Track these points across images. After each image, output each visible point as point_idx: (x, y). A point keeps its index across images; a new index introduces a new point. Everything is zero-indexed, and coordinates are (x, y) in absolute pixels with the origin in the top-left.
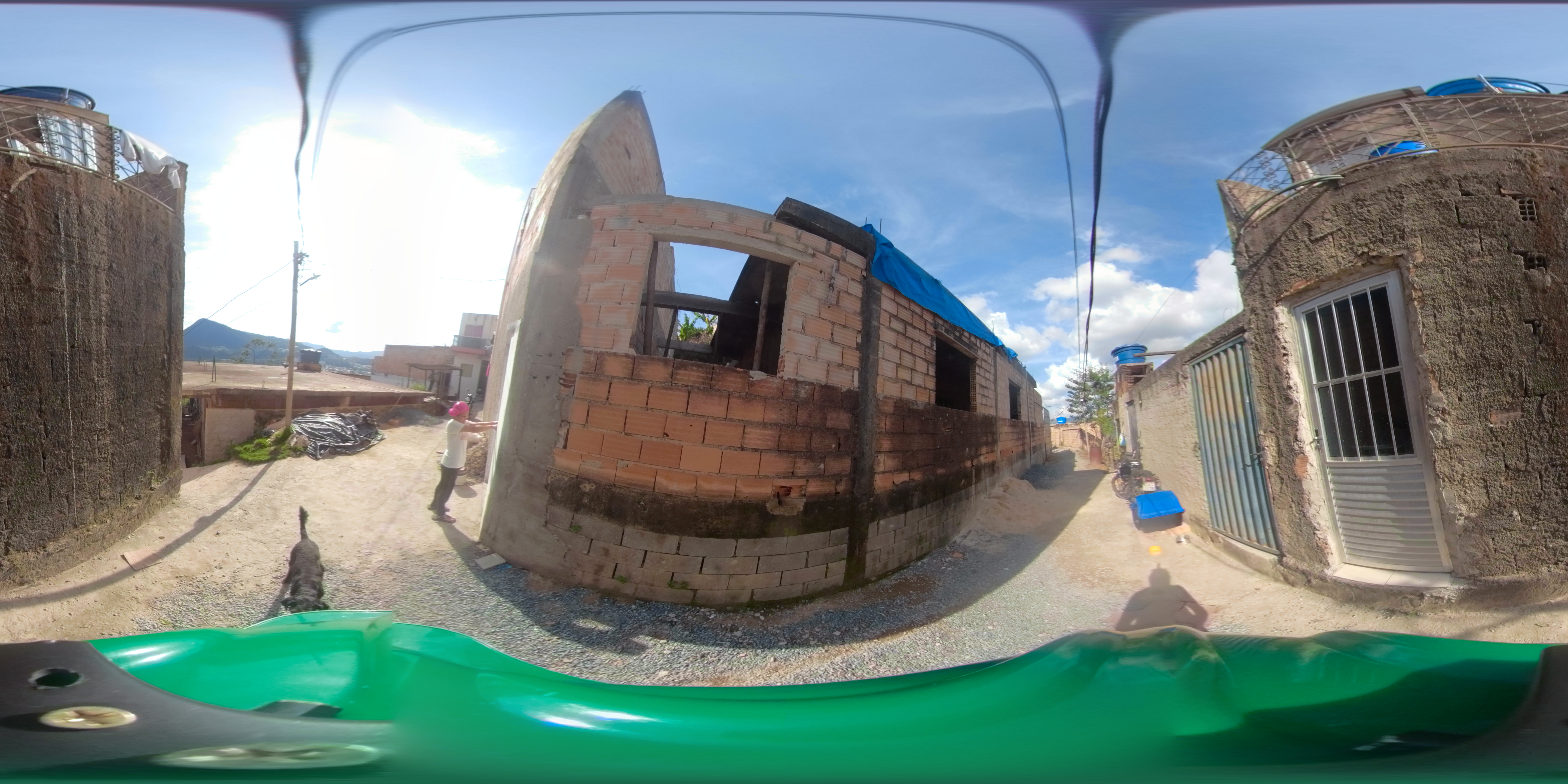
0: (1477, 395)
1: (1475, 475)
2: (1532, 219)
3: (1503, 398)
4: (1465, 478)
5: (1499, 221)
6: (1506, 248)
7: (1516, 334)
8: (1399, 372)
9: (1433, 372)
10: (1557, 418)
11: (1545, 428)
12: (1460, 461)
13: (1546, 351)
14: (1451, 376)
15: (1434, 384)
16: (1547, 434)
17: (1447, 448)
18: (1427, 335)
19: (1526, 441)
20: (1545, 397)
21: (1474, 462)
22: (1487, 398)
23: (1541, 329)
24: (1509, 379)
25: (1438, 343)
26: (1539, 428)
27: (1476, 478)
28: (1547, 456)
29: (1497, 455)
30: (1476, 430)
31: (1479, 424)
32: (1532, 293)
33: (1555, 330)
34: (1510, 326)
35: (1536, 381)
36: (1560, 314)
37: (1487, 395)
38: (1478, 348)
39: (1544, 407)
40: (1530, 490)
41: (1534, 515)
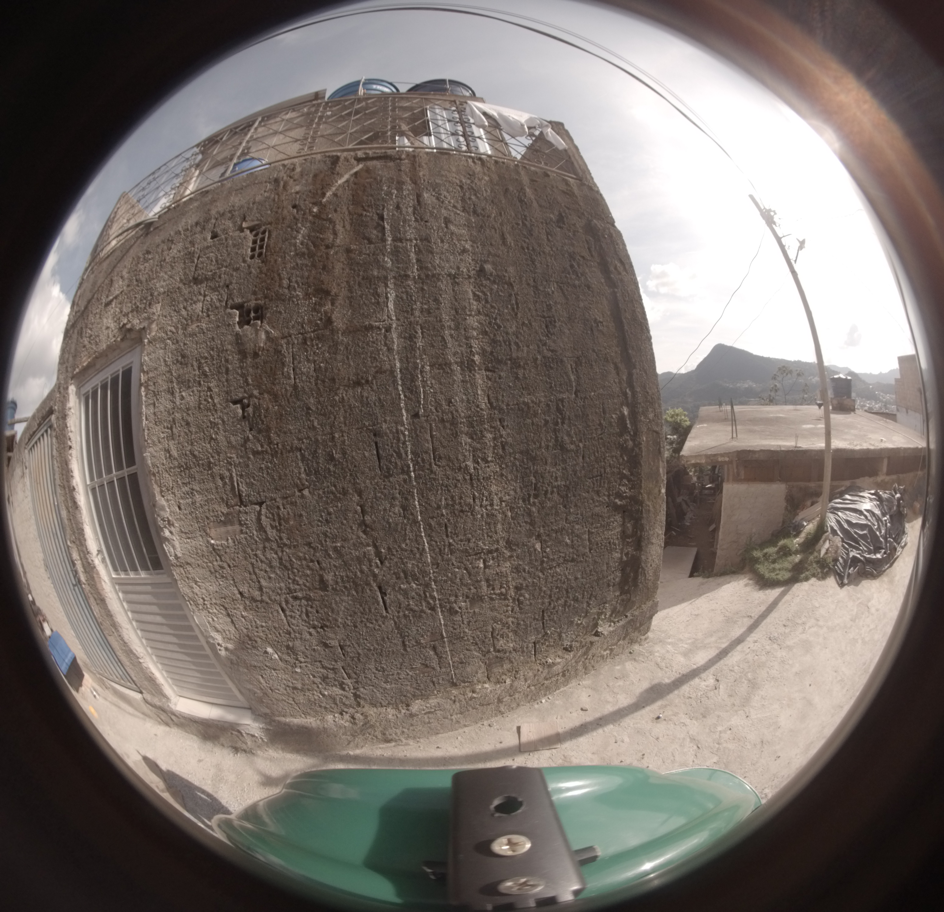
0: (192, 503)
1: (214, 601)
2: (260, 255)
3: (216, 507)
5: (226, 266)
6: (224, 303)
7: (223, 421)
8: (136, 474)
9: (154, 475)
10: (284, 535)
11: (272, 549)
12: (196, 582)
13: (259, 441)
14: (168, 479)
15: (157, 489)
16: (275, 556)
17: (181, 566)
18: (149, 430)
19: (252, 564)
20: (264, 506)
21: (207, 584)
22: (202, 507)
23: (250, 410)
24: (220, 483)
25: (156, 439)
26: (264, 547)
27: (216, 604)
28: (282, 585)
29: (227, 579)
30: (199, 547)
31: (201, 539)
32: (241, 361)
33: (267, 410)
34: (216, 411)
35: (250, 485)
36: (274, 384)
37: (202, 502)
38: (188, 443)
39: (265, 521)
40: (276, 625)
41: (292, 656)
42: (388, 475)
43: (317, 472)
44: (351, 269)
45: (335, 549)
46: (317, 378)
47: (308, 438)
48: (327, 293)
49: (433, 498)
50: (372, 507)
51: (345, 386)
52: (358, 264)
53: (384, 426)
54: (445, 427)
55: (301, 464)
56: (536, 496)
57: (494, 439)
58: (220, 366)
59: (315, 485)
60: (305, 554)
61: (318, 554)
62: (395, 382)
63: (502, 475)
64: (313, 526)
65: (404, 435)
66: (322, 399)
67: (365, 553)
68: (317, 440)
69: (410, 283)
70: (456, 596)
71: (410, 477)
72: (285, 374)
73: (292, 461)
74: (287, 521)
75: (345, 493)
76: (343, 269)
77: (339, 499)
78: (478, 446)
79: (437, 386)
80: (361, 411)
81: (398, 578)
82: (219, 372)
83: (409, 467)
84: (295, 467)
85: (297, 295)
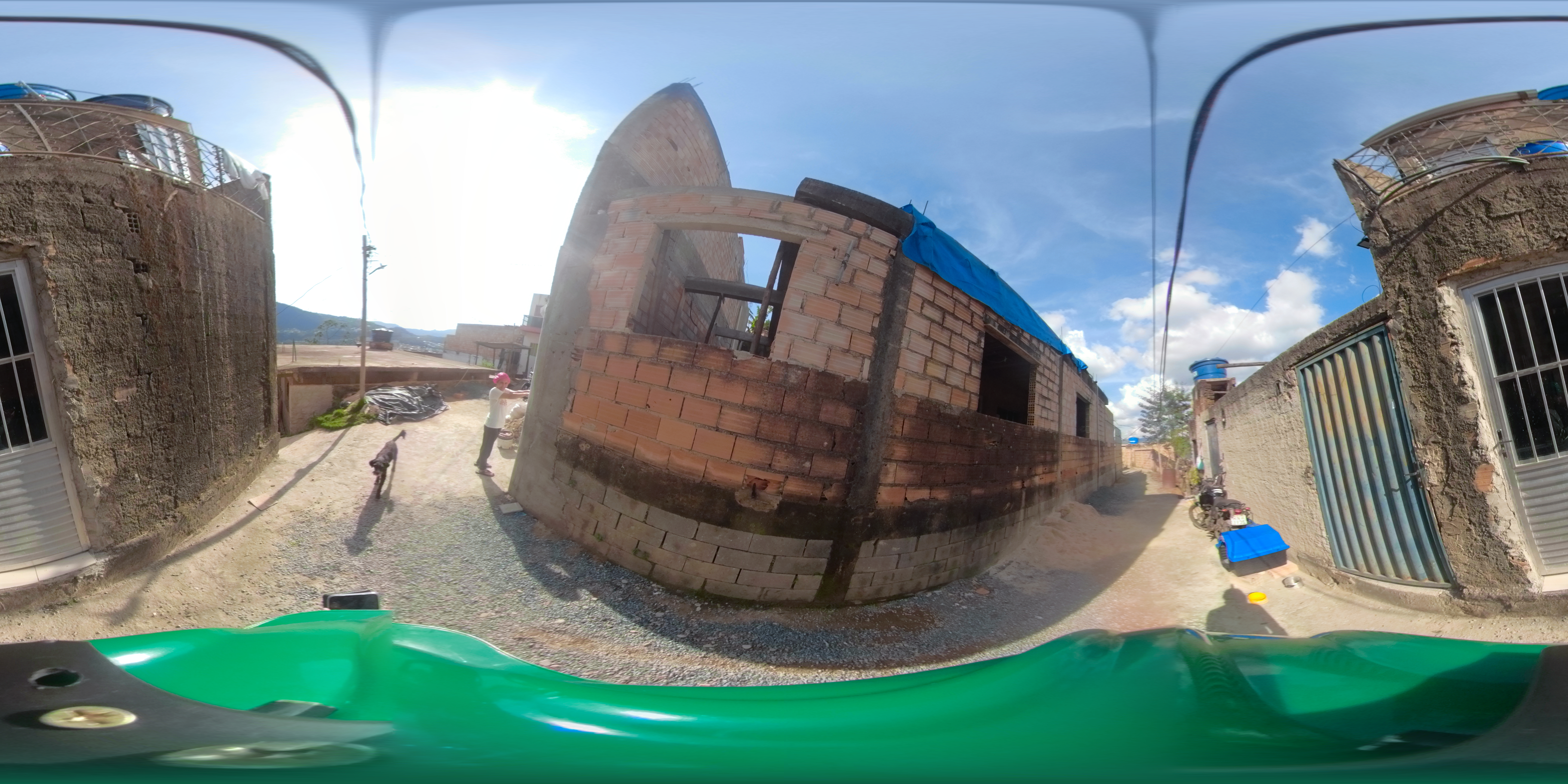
0: (104, 376)
1: (106, 447)
2: (137, 232)
3: (123, 377)
4: (98, 451)
5: (115, 229)
6: (121, 254)
7: (131, 325)
8: (30, 360)
9: (68, 357)
10: (160, 391)
11: (153, 400)
12: (94, 436)
13: (151, 338)
14: (83, 360)
15: (69, 368)
16: (154, 404)
17: (83, 426)
18: (62, 323)
19: (141, 411)
20: (152, 375)
21: (104, 434)
22: (111, 377)
23: (148, 321)
24: (127, 361)
26: (149, 399)
27: (107, 450)
28: (154, 422)
29: (122, 426)
30: (104, 406)
31: (106, 400)
32: (140, 293)
33: (156, 322)
34: (125, 318)
35: (145, 363)
36: (159, 310)
37: (111, 375)
38: (103, 335)
39: (152, 383)
40: (145, 453)
41: (149, 475)
42: (199, 361)
43: (175, 357)
44: (185, 259)
45: (180, 397)
46: (176, 311)
47: (173, 339)
48: (177, 269)
49: (212, 372)
50: (194, 375)
51: (186, 317)
52: (187, 257)
53: (199, 338)
54: (216, 341)
55: (169, 352)
56: (239, 374)
57: (229, 347)
58: (126, 292)
59: (174, 363)
60: (168, 401)
61: (173, 401)
62: (201, 318)
63: (231, 364)
65: (204, 342)
66: (178, 322)
67: (190, 398)
68: (176, 341)
69: (206, 273)
70: (217, 421)
71: (206, 361)
72: (164, 306)
73: (166, 351)
74: (162, 383)
75: (185, 368)
76: (182, 258)
77: (183, 371)
78: (224, 350)
79: (214, 323)
80: (192, 330)
81: (200, 412)
82: (126, 296)
83: (206, 358)
84: (167, 354)
85: (164, 265)
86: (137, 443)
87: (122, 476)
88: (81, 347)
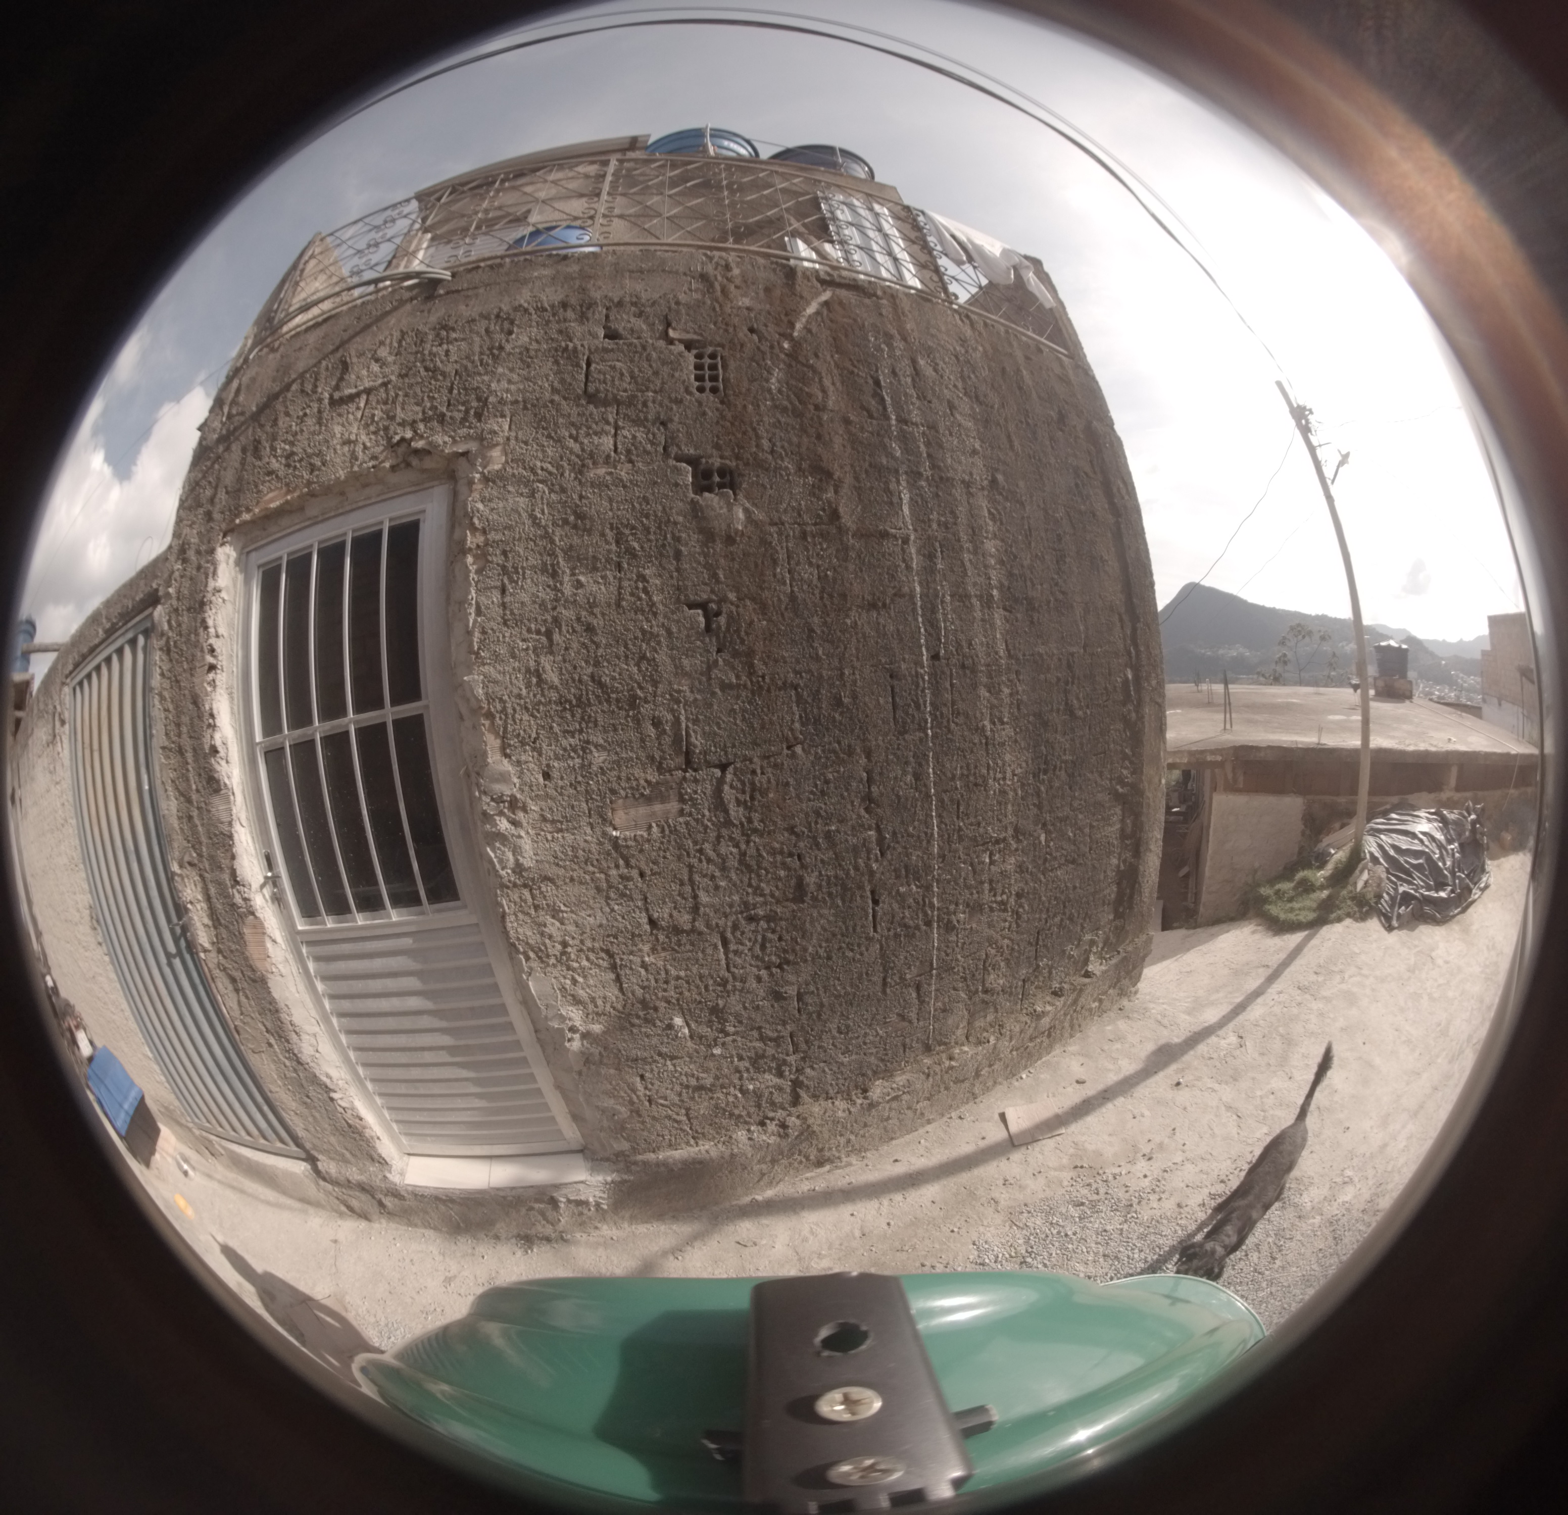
0: (582, 766)
1: (589, 944)
2: (714, 390)
3: (637, 772)
4: (569, 949)
5: (655, 392)
6: (660, 449)
7: (669, 632)
8: (420, 717)
9: (490, 715)
10: (756, 816)
11: (731, 839)
12: (555, 913)
13: (733, 668)
14: (527, 723)
15: (492, 742)
16: (734, 850)
17: (525, 886)
18: (484, 632)
19: (690, 867)
20: (731, 769)
21: (583, 914)
22: (603, 773)
23: (722, 620)
24: (652, 731)
25: (503, 651)
26: (719, 837)
27: (592, 950)
28: (736, 898)
29: (631, 898)
30: (582, 844)
31: (589, 831)
32: (705, 544)
33: (751, 623)
34: (655, 614)
35: (710, 736)
36: (762, 589)
37: (604, 766)
38: (587, 662)
39: (728, 793)
40: (705, 971)
41: (716, 1025)
42: (903, 732)
43: (817, 721)
44: (853, 448)
45: (828, 835)
46: (823, 591)
47: (810, 671)
48: (829, 475)
49: (948, 765)
50: (881, 774)
51: (858, 606)
52: (861, 443)
53: (903, 666)
54: (965, 675)
55: (795, 708)
56: (1045, 772)
57: (1011, 695)
58: (664, 546)
59: (812, 740)
60: (782, 844)
61: (801, 844)
62: (914, 610)
63: (1016, 741)
64: (800, 800)
65: (923, 679)
66: (828, 619)
67: (865, 840)
68: (821, 676)
69: (923, 483)
70: (957, 905)
71: (927, 735)
72: (779, 576)
73: (783, 703)
74: (764, 793)
75: (850, 752)
76: (844, 446)
77: (843, 762)
78: (995, 702)
79: (957, 622)
80: (877, 643)
81: (898, 877)
82: (661, 555)
83: (926, 722)
84: (787, 712)
85: (787, 468)
86: (679, 944)
87: (638, 1017)
88: (524, 692)
